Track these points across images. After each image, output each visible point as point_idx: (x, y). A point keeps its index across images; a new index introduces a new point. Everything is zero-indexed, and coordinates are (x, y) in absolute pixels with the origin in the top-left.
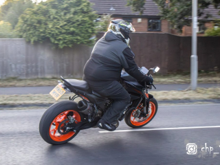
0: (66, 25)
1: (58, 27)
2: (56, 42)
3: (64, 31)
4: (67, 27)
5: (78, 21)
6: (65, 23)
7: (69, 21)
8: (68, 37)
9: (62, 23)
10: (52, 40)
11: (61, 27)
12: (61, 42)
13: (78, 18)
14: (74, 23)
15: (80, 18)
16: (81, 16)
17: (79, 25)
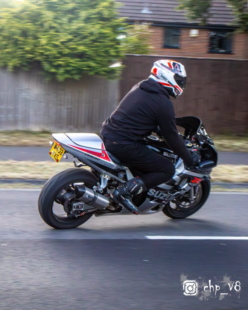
0: (70, 40)
1: (57, 43)
2: (53, 70)
3: (67, 51)
4: (72, 45)
5: (91, 34)
6: (70, 37)
7: (76, 34)
8: (74, 62)
9: (64, 37)
10: (46, 66)
11: (63, 43)
12: (61, 70)
13: (93, 30)
14: (85, 37)
15: (95, 28)
16: (98, 26)
17: (94, 41)
